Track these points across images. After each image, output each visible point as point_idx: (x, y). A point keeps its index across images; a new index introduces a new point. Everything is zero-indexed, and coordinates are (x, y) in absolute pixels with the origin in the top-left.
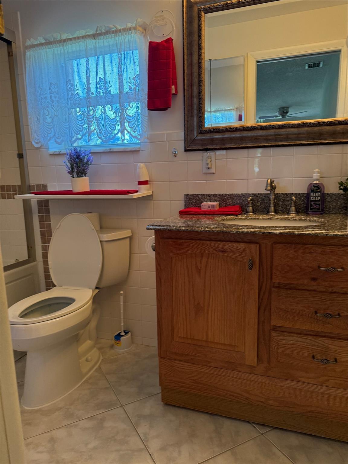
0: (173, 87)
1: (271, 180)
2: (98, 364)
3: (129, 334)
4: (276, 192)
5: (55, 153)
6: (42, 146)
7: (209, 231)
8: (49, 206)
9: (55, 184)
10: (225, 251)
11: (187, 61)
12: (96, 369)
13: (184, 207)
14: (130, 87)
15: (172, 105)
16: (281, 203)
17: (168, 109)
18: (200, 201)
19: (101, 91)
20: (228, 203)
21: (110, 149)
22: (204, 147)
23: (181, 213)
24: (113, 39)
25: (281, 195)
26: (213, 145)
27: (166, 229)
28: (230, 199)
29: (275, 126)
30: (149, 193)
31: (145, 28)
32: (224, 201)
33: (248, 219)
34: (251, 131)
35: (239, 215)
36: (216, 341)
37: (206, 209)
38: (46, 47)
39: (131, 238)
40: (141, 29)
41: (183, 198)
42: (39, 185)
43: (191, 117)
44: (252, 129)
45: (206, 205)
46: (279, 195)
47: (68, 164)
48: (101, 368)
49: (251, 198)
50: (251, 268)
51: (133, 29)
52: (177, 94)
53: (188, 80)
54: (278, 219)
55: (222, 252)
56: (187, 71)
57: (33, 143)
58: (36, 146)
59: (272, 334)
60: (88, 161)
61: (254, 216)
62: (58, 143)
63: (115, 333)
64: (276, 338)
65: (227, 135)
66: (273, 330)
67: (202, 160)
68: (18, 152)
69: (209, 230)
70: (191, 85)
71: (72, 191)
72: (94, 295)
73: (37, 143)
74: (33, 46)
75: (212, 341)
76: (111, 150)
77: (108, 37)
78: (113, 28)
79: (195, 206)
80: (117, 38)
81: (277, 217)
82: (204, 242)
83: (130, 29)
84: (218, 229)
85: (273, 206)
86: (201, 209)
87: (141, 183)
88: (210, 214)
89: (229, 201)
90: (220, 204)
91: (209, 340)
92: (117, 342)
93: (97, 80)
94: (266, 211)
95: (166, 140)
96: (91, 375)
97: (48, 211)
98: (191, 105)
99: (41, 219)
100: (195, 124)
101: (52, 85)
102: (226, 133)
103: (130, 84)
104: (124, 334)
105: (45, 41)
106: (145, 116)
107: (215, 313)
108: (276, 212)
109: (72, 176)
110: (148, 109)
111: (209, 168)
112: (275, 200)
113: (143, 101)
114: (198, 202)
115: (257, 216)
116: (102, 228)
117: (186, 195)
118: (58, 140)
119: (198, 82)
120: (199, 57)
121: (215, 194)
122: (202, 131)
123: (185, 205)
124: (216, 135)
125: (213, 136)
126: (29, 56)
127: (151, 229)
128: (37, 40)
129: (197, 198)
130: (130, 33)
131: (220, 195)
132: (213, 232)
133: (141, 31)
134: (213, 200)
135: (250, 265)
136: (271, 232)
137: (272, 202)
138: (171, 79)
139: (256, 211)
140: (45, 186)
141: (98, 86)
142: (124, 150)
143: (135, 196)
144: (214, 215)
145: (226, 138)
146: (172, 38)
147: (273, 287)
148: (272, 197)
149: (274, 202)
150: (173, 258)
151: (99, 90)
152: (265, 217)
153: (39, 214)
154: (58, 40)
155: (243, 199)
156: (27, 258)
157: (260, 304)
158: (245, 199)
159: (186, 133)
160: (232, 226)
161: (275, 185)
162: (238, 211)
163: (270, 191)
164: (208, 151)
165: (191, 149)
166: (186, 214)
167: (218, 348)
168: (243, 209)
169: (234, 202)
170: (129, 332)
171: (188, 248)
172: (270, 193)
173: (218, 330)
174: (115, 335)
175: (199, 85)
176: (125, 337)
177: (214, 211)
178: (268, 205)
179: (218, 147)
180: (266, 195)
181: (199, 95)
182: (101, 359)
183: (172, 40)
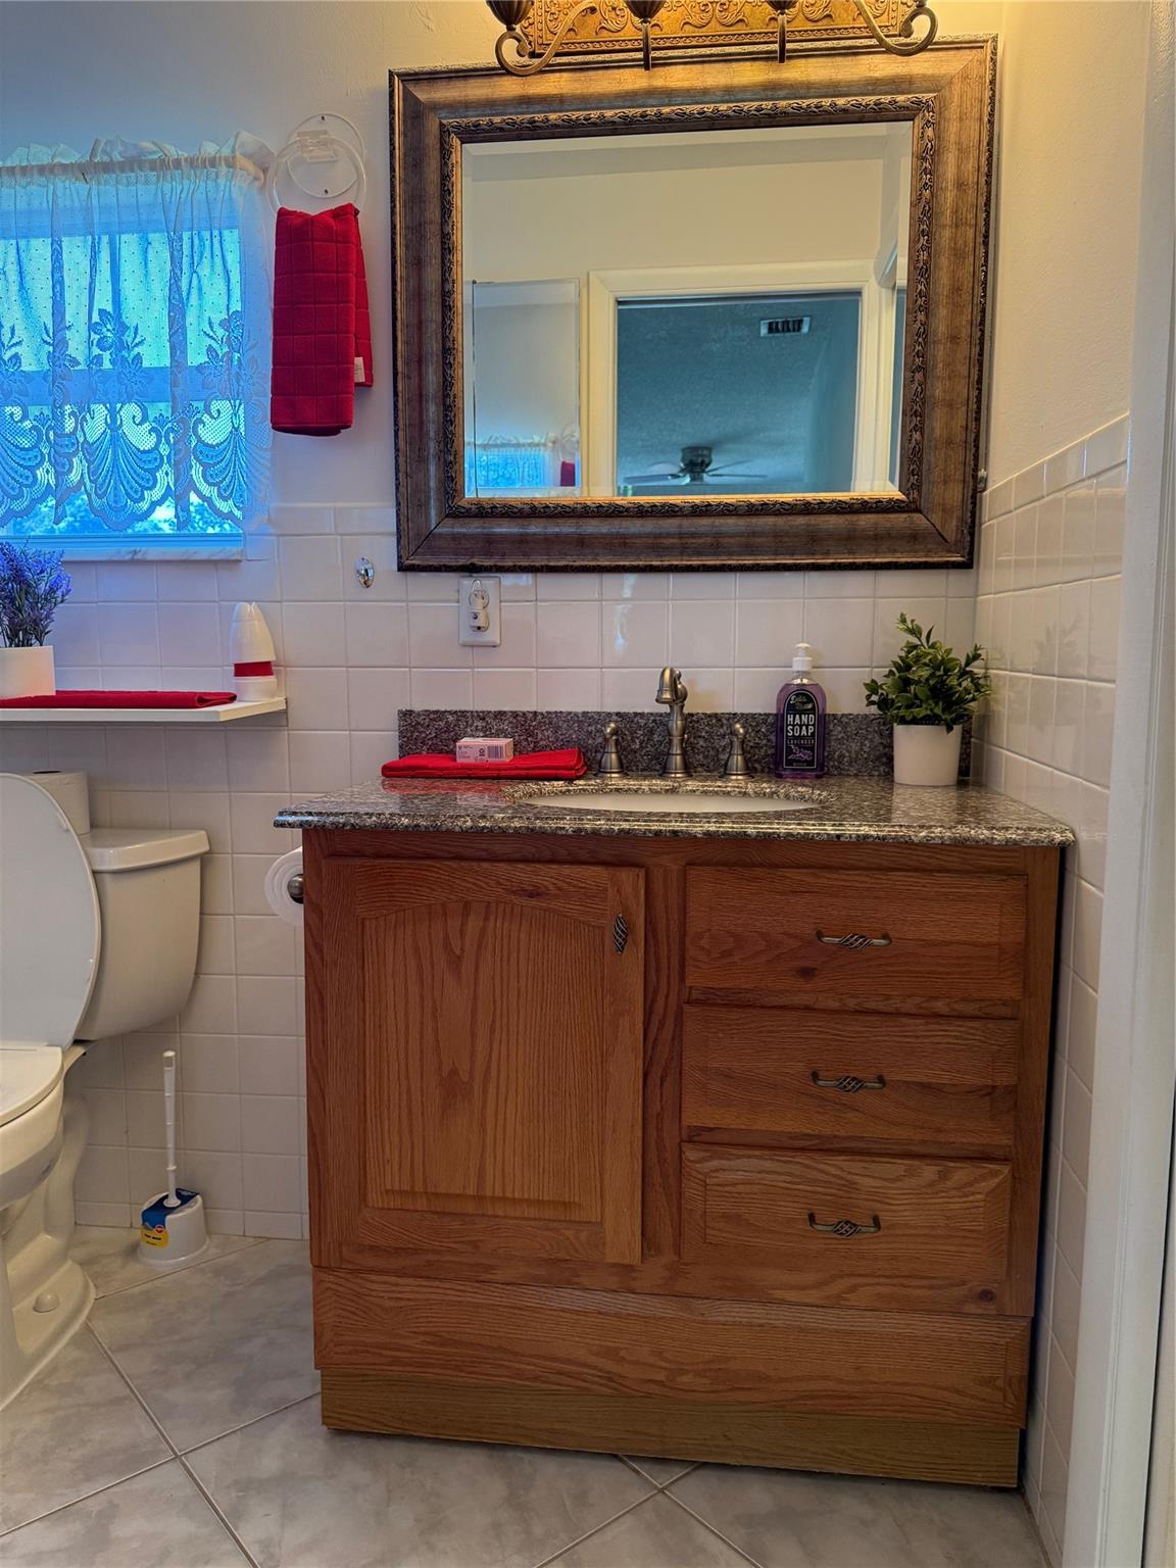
0: (359, 361)
1: (672, 672)
2: (82, 1318)
3: (196, 1202)
4: (686, 711)
7: (491, 830)
10: (538, 895)
11: (404, 283)
12: (73, 1338)
13: (398, 753)
14: (210, 349)
15: (356, 419)
16: (702, 743)
17: (342, 431)
19: (106, 355)
20: (541, 740)
21: (135, 553)
22: (463, 561)
23: (389, 771)
24: (153, 187)
25: (702, 719)
27: (344, 825)
28: (547, 730)
29: (681, 509)
30: (276, 703)
31: (263, 166)
32: (531, 736)
33: (607, 792)
34: (610, 520)
35: (579, 778)
36: (509, 1194)
37: (472, 761)
40: (251, 168)
45: (472, 747)
46: (694, 718)
48: (92, 1332)
49: (612, 725)
50: (620, 944)
51: (223, 163)
52: (370, 386)
53: (407, 343)
54: (694, 791)
55: (531, 895)
56: (404, 316)
59: (687, 1154)
60: (52, 591)
61: (623, 783)
63: (143, 1204)
64: (698, 1165)
65: (535, 528)
66: (691, 1141)
67: (458, 602)
69: (488, 824)
70: (419, 361)
72: (67, 1067)
75: (498, 1193)
76: (138, 557)
77: (133, 180)
78: (154, 152)
79: (433, 749)
80: (167, 187)
81: (691, 785)
82: (475, 864)
83: (212, 162)
84: (516, 824)
85: (679, 752)
86: (455, 760)
87: (243, 670)
88: (485, 775)
89: (545, 736)
90: (515, 745)
91: (489, 1193)
92: (154, 1233)
93: (91, 316)
94: (658, 767)
95: (333, 530)
96: (53, 1359)
98: (419, 425)
100: (432, 484)
102: (534, 521)
103: (209, 341)
104: (179, 1202)
106: (261, 448)
107: (506, 1098)
108: (689, 770)
111: (479, 628)
113: (256, 398)
114: (445, 736)
115: (633, 783)
116: (98, 826)
117: (406, 715)
119: (440, 353)
120: (443, 275)
121: (500, 712)
122: (456, 511)
123: (401, 747)
124: (500, 526)
125: (493, 528)
127: (291, 825)
129: (442, 724)
130: (213, 175)
131: (515, 714)
132: (503, 831)
133: (249, 174)
135: (620, 937)
136: (681, 831)
137: (676, 741)
138: (353, 335)
141: (93, 336)
142: (185, 557)
143: (224, 712)
144: (499, 778)
145: (533, 535)
146: (357, 206)
147: (688, 1003)
148: (677, 724)
149: (682, 740)
150: (367, 923)
151: (96, 351)
152: (655, 785)
155: (590, 728)
157: (648, 1059)
158: (593, 728)
159: (402, 510)
160: (561, 814)
161: (683, 686)
162: (576, 765)
163: (671, 707)
164: (475, 575)
165: (418, 565)
166: (405, 777)
167: (516, 1218)
168: (589, 759)
169: (561, 737)
170: (193, 1196)
171: (420, 886)
172: (669, 711)
173: (516, 1159)
174: (145, 1208)
175: (444, 363)
176: (180, 1215)
177: (499, 767)
178: (666, 750)
179: (509, 563)
180: (658, 718)
181: (446, 396)
182: (92, 1301)
183: (357, 212)
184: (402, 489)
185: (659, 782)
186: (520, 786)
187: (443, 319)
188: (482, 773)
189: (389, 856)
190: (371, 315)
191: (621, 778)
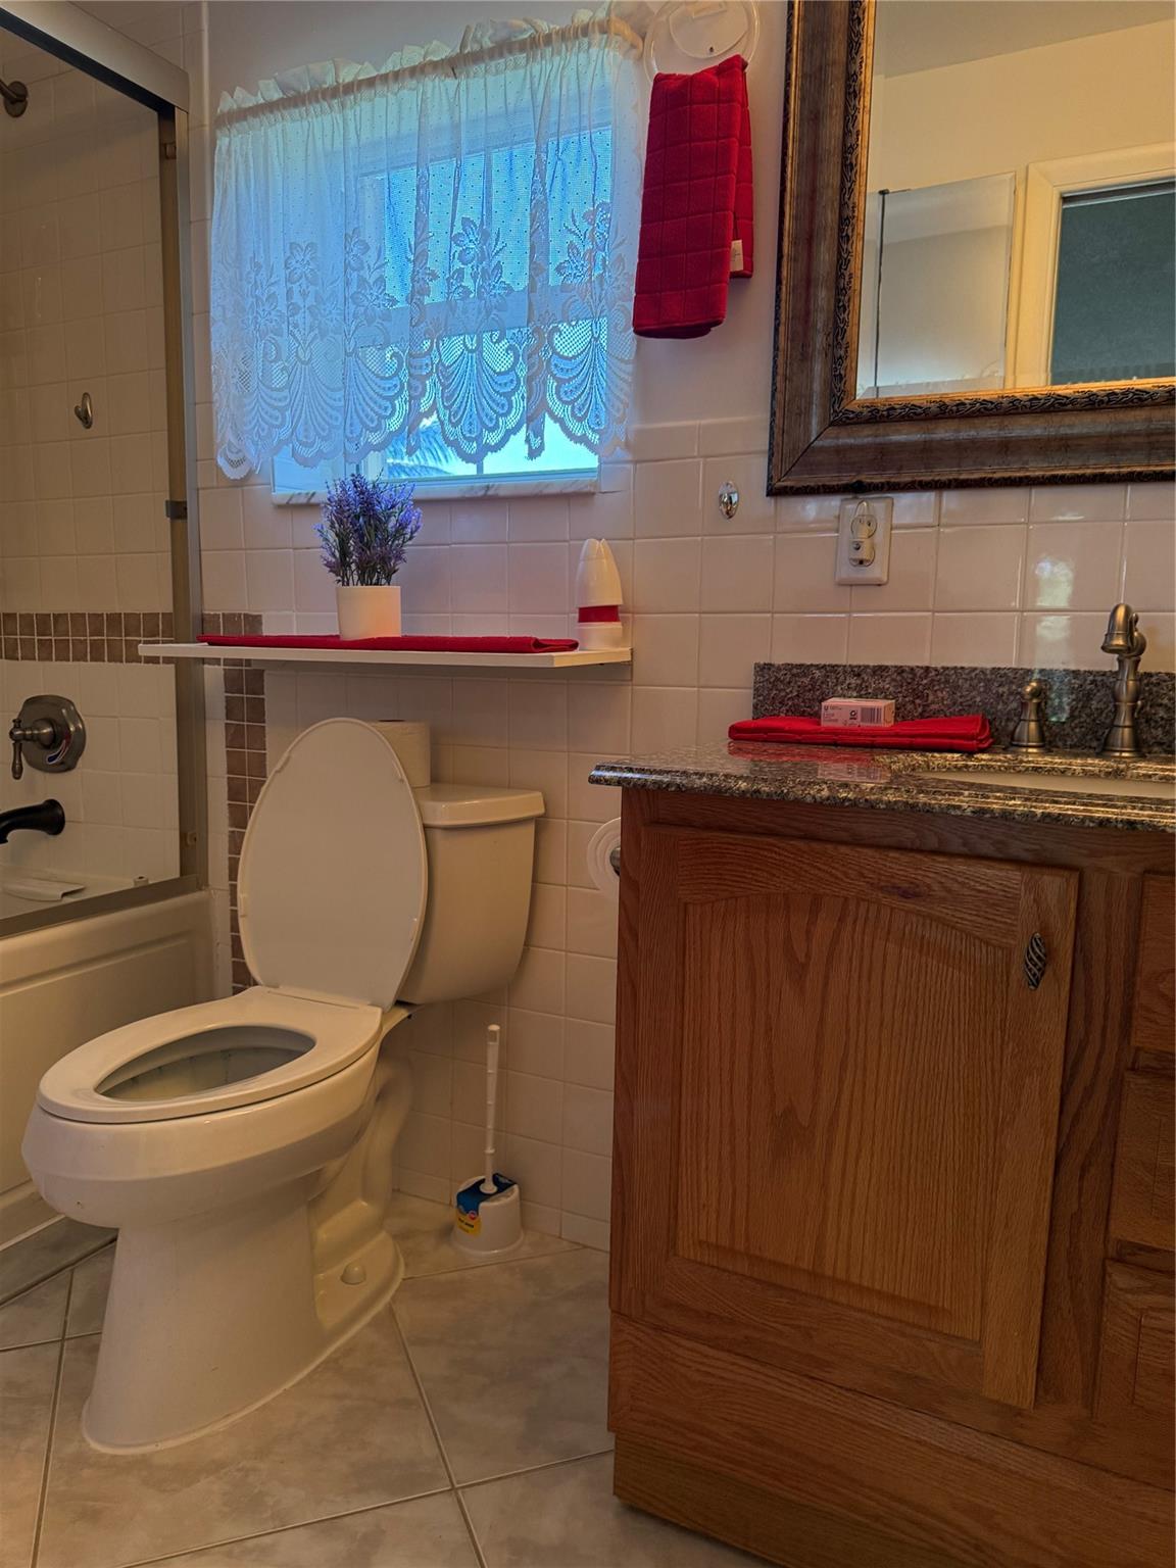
0: (737, 245)
1: (1128, 611)
2: (387, 1298)
3: (512, 1191)
4: (1141, 669)
5: (294, 501)
6: (250, 473)
7: (854, 803)
8: (263, 694)
9: (287, 612)
10: (916, 895)
11: (797, 145)
12: (375, 1318)
13: (751, 715)
14: (571, 246)
17: (713, 329)
18: (818, 693)
19: (468, 270)
20: (933, 702)
21: (488, 488)
22: (847, 478)
23: (738, 733)
24: (521, 72)
25: (1165, 681)
26: (883, 469)
27: (669, 785)
28: (942, 691)
30: (621, 654)
31: (640, 29)
32: (918, 697)
33: (1020, 771)
34: (1048, 417)
35: (983, 751)
36: (854, 1279)
37: (839, 725)
38: (286, 113)
39: (540, 823)
40: (627, 32)
41: (748, 677)
42: (234, 615)
43: (802, 361)
44: (1052, 405)
45: (840, 709)
46: (1154, 680)
47: (332, 536)
48: (394, 1316)
49: (1034, 684)
50: (1034, 975)
51: (596, 28)
52: (750, 276)
53: (796, 218)
54: (1150, 776)
55: (905, 895)
56: (794, 185)
57: (221, 461)
58: (232, 474)
59: (1114, 1277)
60: (402, 526)
61: (1046, 760)
62: (305, 462)
63: (461, 1182)
64: (1129, 1296)
65: (944, 432)
66: (1119, 1260)
67: (837, 531)
68: (171, 496)
69: (851, 795)
70: (808, 240)
71: (337, 636)
72: (386, 1030)
73: (235, 464)
74: (242, 114)
75: (841, 1274)
76: (490, 493)
77: (502, 67)
78: (525, 31)
79: (795, 711)
80: (536, 68)
81: (1145, 767)
82: (829, 847)
83: (585, 31)
84: (890, 797)
85: (1127, 723)
86: (819, 724)
87: (589, 614)
88: (858, 743)
89: (939, 699)
90: (897, 709)
91: (829, 1272)
92: (466, 1218)
93: (452, 226)
94: (1095, 744)
95: (696, 454)
96: (354, 1337)
97: (258, 711)
98: (805, 317)
99: (234, 738)
100: (817, 386)
101: (295, 252)
102: (942, 423)
103: (573, 238)
104: (495, 1189)
105: (281, 95)
106: (622, 360)
107: (857, 1158)
108: (1141, 749)
109: (339, 578)
110: (636, 331)
111: (861, 562)
112: (1135, 700)
113: (620, 303)
114: (809, 695)
115: (1058, 761)
116: (438, 780)
117: (763, 669)
118: (304, 452)
119: (836, 226)
120: (846, 125)
121: (880, 667)
122: (843, 416)
123: (755, 707)
124: (898, 432)
125: (888, 435)
126: (224, 149)
127: (608, 782)
128: (256, 95)
129: (806, 681)
130: (586, 46)
131: (900, 670)
132: (871, 806)
133: (625, 40)
134: (870, 691)
135: (1035, 965)
137: (1124, 708)
138: (732, 214)
139: (1050, 742)
140: (255, 620)
141: (455, 248)
142: (536, 491)
143: (561, 659)
144: (872, 746)
145: (942, 440)
146: (745, 57)
147: (1133, 1069)
148: (1127, 687)
149: (1133, 709)
150: (691, 908)
151: (458, 265)
152: (1091, 765)
153: (227, 719)
154: (325, 86)
155: (1001, 690)
156: (176, 874)
157: (1064, 1138)
158: (1005, 689)
159: (777, 421)
160: (957, 788)
161: (1139, 634)
162: (978, 735)
163: (1120, 662)
164: (861, 497)
165: (792, 487)
166: (756, 740)
167: (861, 1310)
168: (997, 730)
169: (960, 700)
170: (510, 1185)
171: (757, 869)
172: (1116, 668)
173: (867, 1235)
174: (461, 1190)
175: (840, 237)
176: (496, 1203)
177: (874, 733)
178: (1108, 721)
179: (906, 478)
180: (1099, 678)
181: (839, 276)
182: (400, 1280)
183: (745, 65)
184: (778, 396)
185: (1097, 761)
186: (901, 756)
187: (842, 182)
188: (851, 739)
189: (722, 829)
190: (754, 189)
191: (1042, 755)
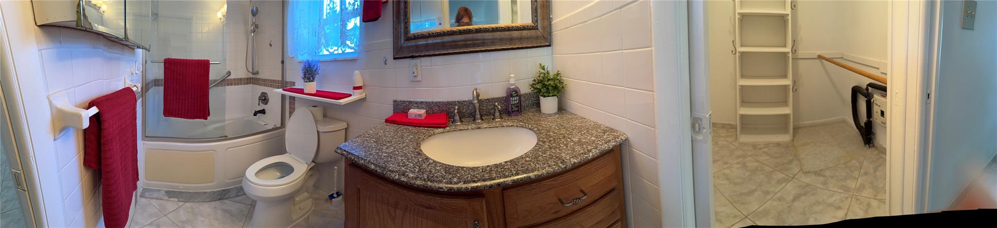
4: (480, 99)
12: (304, 218)
15: (382, 14)
17: (379, 19)
22: (410, 55)
23: (387, 121)
26: (418, 52)
30: (363, 96)
35: (447, 127)
37: (413, 117)
41: (391, 104)
42: (291, 81)
43: (399, 24)
45: (414, 112)
52: (387, 3)
67: (409, 68)
68: (282, 59)
72: (310, 167)
79: (403, 111)
81: (484, 125)
85: (478, 113)
86: (408, 117)
87: (355, 88)
88: (416, 125)
89: (436, 109)
90: (426, 112)
92: (330, 200)
94: (472, 119)
98: (399, 12)
99: (290, 103)
100: (402, 30)
106: (361, 28)
108: (482, 119)
110: (364, 22)
111: (415, 76)
113: (359, 15)
115: (465, 127)
116: (326, 117)
117: (395, 101)
121: (422, 102)
122: (408, 38)
123: (393, 113)
125: (418, 42)
129: (405, 105)
131: (426, 103)
134: (420, 108)
140: (294, 83)
142: (345, 59)
144: (420, 126)
145: (430, 44)
148: (477, 103)
156: (280, 125)
158: (451, 107)
159: (395, 40)
164: (414, 59)
165: (399, 57)
166: (392, 123)
169: (441, 109)
172: (474, 99)
174: (329, 194)
177: (420, 121)
178: (474, 113)
179: (423, 54)
180: (471, 102)
182: (312, 211)
184: (394, 34)
191: (461, 124)
